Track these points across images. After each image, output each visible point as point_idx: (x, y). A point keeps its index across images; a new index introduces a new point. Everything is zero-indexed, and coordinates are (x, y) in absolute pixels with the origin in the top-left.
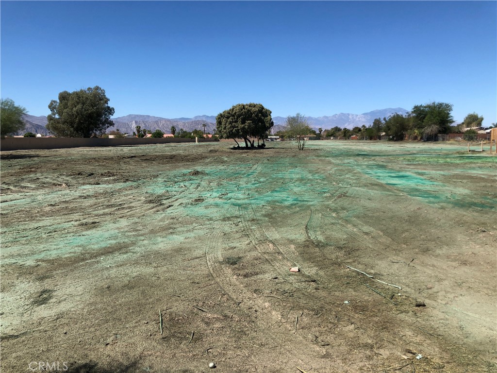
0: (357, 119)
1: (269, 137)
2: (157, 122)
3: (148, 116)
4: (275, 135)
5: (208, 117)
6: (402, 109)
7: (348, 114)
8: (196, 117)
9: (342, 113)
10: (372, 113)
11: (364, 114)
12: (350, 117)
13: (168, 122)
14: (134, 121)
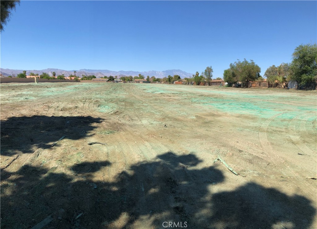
0: (160, 74)
1: (115, 80)
2: (61, 72)
3: (57, 69)
4: (120, 79)
5: (86, 70)
6: (180, 70)
7: (156, 71)
8: (81, 70)
9: (153, 71)
10: (167, 71)
11: (163, 72)
12: (157, 73)
13: (67, 72)
14: (50, 72)
